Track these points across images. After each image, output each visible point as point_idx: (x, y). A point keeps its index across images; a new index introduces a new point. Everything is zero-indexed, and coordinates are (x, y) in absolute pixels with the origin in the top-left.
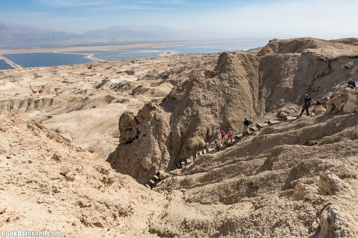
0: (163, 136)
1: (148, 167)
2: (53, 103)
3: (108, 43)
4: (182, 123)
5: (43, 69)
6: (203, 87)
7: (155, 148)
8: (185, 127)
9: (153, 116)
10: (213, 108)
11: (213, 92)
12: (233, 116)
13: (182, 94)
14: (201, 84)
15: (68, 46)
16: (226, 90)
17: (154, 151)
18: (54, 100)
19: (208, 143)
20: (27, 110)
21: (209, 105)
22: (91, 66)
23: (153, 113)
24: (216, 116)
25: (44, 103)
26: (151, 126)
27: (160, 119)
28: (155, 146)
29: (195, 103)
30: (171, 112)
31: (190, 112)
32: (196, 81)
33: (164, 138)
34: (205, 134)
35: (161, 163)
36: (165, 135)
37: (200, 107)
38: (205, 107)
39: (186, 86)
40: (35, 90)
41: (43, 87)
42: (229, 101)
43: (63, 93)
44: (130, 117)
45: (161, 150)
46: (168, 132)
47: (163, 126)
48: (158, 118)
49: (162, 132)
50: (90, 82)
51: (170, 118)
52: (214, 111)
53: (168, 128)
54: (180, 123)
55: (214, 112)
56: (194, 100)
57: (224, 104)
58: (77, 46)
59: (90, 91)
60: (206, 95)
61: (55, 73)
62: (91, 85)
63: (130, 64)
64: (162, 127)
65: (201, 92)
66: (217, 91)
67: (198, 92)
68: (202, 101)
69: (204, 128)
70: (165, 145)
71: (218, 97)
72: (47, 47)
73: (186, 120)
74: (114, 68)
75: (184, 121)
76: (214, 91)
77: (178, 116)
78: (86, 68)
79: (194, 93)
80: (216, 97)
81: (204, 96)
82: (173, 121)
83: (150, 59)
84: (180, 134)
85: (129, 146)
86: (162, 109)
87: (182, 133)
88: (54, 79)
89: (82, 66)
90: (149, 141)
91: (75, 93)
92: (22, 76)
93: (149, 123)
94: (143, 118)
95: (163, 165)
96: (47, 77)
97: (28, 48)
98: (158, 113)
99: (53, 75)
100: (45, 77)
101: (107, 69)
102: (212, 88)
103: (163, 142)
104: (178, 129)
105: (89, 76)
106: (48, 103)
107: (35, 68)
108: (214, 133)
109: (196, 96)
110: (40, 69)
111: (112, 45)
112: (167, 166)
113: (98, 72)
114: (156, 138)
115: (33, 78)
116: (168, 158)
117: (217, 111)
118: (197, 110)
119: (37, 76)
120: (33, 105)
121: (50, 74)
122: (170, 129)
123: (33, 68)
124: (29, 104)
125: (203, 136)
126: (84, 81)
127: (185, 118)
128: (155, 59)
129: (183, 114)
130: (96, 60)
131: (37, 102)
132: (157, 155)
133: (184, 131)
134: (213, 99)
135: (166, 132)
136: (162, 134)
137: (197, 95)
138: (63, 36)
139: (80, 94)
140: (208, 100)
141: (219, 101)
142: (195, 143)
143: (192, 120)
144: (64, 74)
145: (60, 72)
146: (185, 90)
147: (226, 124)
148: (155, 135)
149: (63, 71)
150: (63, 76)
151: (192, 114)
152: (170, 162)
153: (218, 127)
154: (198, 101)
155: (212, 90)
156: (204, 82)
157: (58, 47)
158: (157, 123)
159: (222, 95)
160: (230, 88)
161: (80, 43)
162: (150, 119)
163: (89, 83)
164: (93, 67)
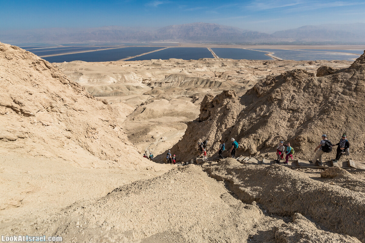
0: (223, 126)
1: (197, 147)
2: (221, 86)
3: (293, 43)
4: (248, 120)
5: (230, 60)
6: (299, 86)
7: (211, 134)
8: (249, 125)
9: (225, 104)
10: (295, 114)
11: (309, 94)
12: (313, 133)
13: (267, 89)
14: (297, 81)
15: (256, 44)
16: (331, 96)
17: (209, 137)
18: (222, 84)
19: (259, 153)
20: (204, 87)
21: (292, 110)
22: (267, 62)
23: (227, 101)
24: (292, 126)
25: (215, 85)
26: (219, 112)
27: (229, 108)
28: (212, 132)
29: (275, 102)
30: (245, 106)
31: (263, 110)
32: (293, 76)
33: (224, 129)
34: (262, 141)
35: (208, 150)
36: (226, 126)
37: (278, 109)
38: (284, 111)
39: (277, 81)
40: (217, 75)
41: (223, 73)
42: (325, 113)
43: (232, 80)
44: (208, 99)
45: (215, 138)
46: (230, 124)
47: (229, 116)
48: (229, 107)
49: (225, 121)
50: (258, 76)
51: (241, 112)
52: (293, 119)
53: (233, 121)
54: (246, 120)
55: (293, 121)
56: (275, 98)
57: (315, 115)
58: (263, 44)
59: (252, 82)
60: (296, 96)
61: (236, 64)
62: (257, 78)
63: (306, 64)
64: (226, 117)
65: (292, 92)
66: (315, 95)
67: (287, 90)
68: (286, 102)
69: (264, 134)
70: (222, 135)
71: (313, 102)
72: (240, 44)
73: (254, 119)
74: (286, 67)
75: (251, 119)
76: (312, 93)
77: (249, 111)
78: (261, 64)
79: (280, 91)
80: (309, 102)
81: (293, 97)
82: (241, 115)
83: (334, 62)
84: (239, 131)
85: (197, 124)
86: (239, 100)
87: (242, 130)
88: (234, 69)
89: (259, 62)
90: (210, 126)
91: (240, 82)
92: (214, 64)
93: (219, 109)
94: (218, 103)
95: (209, 153)
96: (229, 67)
97: (228, 44)
98: (231, 103)
99: (234, 66)
100: (228, 66)
101: (280, 66)
102: (311, 90)
103: (221, 132)
104: (240, 124)
105: (261, 70)
106: (218, 85)
107: (226, 59)
108: (273, 144)
109: (282, 94)
110: (228, 60)
111: (297, 45)
112: (211, 155)
113: (270, 68)
114: (217, 126)
115: (221, 66)
116: (217, 149)
117: (297, 120)
118: (272, 111)
119: (223, 65)
120: (208, 84)
121: (232, 65)
122: (234, 122)
123: (224, 59)
124: (207, 83)
125: (258, 142)
126: (253, 74)
127: (254, 116)
128: (340, 63)
129: (255, 111)
130: (275, 58)
131: (211, 82)
132: (209, 141)
133: (245, 129)
134: (302, 104)
135: (228, 123)
136: (224, 123)
137: (284, 94)
138: (255, 35)
139: (243, 84)
140: (294, 103)
141: (310, 108)
142: (244, 145)
143: (260, 121)
144: (242, 66)
145: (240, 64)
146: (274, 85)
147: (296, 139)
148: (219, 122)
149: (242, 64)
150: (241, 67)
151: (265, 113)
152: (216, 153)
153: (283, 139)
154: (280, 102)
155: (309, 92)
156: (304, 80)
157: (248, 44)
158: (226, 111)
159: (320, 102)
160: (340, 95)
161: (266, 42)
162: (222, 106)
163: (256, 76)
164: (268, 64)
